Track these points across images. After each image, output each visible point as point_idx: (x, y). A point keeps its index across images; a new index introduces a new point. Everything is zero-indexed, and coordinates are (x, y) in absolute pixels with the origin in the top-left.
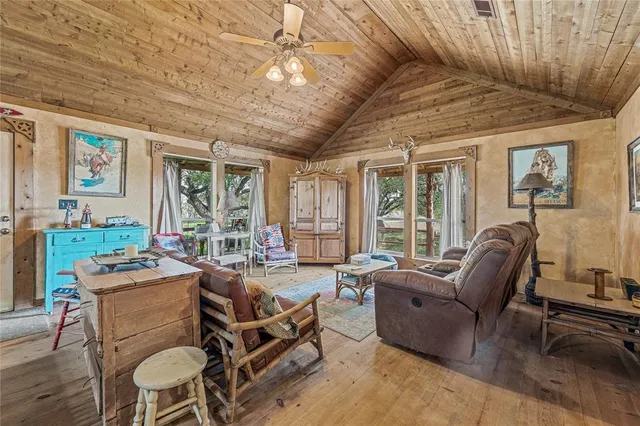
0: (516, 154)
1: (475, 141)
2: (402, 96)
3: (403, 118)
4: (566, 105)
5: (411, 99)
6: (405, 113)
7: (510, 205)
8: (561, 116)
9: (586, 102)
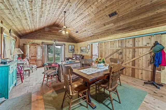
0: (69, 46)
1: (65, 43)
2: (53, 31)
3: (53, 36)
4: (74, 41)
5: (55, 33)
6: (54, 35)
7: (69, 52)
8: (73, 42)
9: (75, 41)
